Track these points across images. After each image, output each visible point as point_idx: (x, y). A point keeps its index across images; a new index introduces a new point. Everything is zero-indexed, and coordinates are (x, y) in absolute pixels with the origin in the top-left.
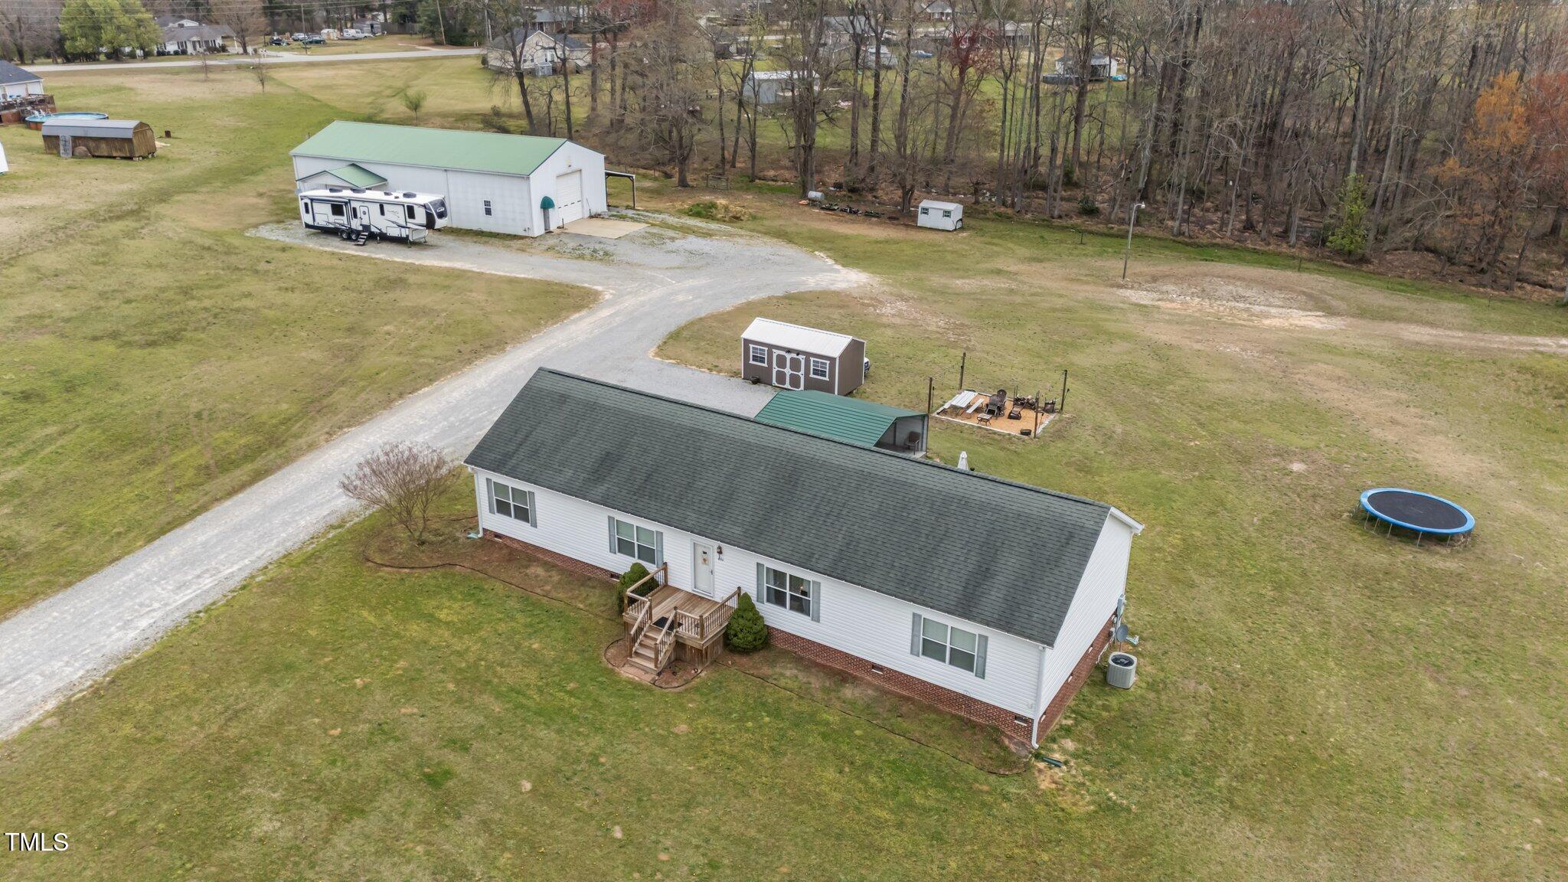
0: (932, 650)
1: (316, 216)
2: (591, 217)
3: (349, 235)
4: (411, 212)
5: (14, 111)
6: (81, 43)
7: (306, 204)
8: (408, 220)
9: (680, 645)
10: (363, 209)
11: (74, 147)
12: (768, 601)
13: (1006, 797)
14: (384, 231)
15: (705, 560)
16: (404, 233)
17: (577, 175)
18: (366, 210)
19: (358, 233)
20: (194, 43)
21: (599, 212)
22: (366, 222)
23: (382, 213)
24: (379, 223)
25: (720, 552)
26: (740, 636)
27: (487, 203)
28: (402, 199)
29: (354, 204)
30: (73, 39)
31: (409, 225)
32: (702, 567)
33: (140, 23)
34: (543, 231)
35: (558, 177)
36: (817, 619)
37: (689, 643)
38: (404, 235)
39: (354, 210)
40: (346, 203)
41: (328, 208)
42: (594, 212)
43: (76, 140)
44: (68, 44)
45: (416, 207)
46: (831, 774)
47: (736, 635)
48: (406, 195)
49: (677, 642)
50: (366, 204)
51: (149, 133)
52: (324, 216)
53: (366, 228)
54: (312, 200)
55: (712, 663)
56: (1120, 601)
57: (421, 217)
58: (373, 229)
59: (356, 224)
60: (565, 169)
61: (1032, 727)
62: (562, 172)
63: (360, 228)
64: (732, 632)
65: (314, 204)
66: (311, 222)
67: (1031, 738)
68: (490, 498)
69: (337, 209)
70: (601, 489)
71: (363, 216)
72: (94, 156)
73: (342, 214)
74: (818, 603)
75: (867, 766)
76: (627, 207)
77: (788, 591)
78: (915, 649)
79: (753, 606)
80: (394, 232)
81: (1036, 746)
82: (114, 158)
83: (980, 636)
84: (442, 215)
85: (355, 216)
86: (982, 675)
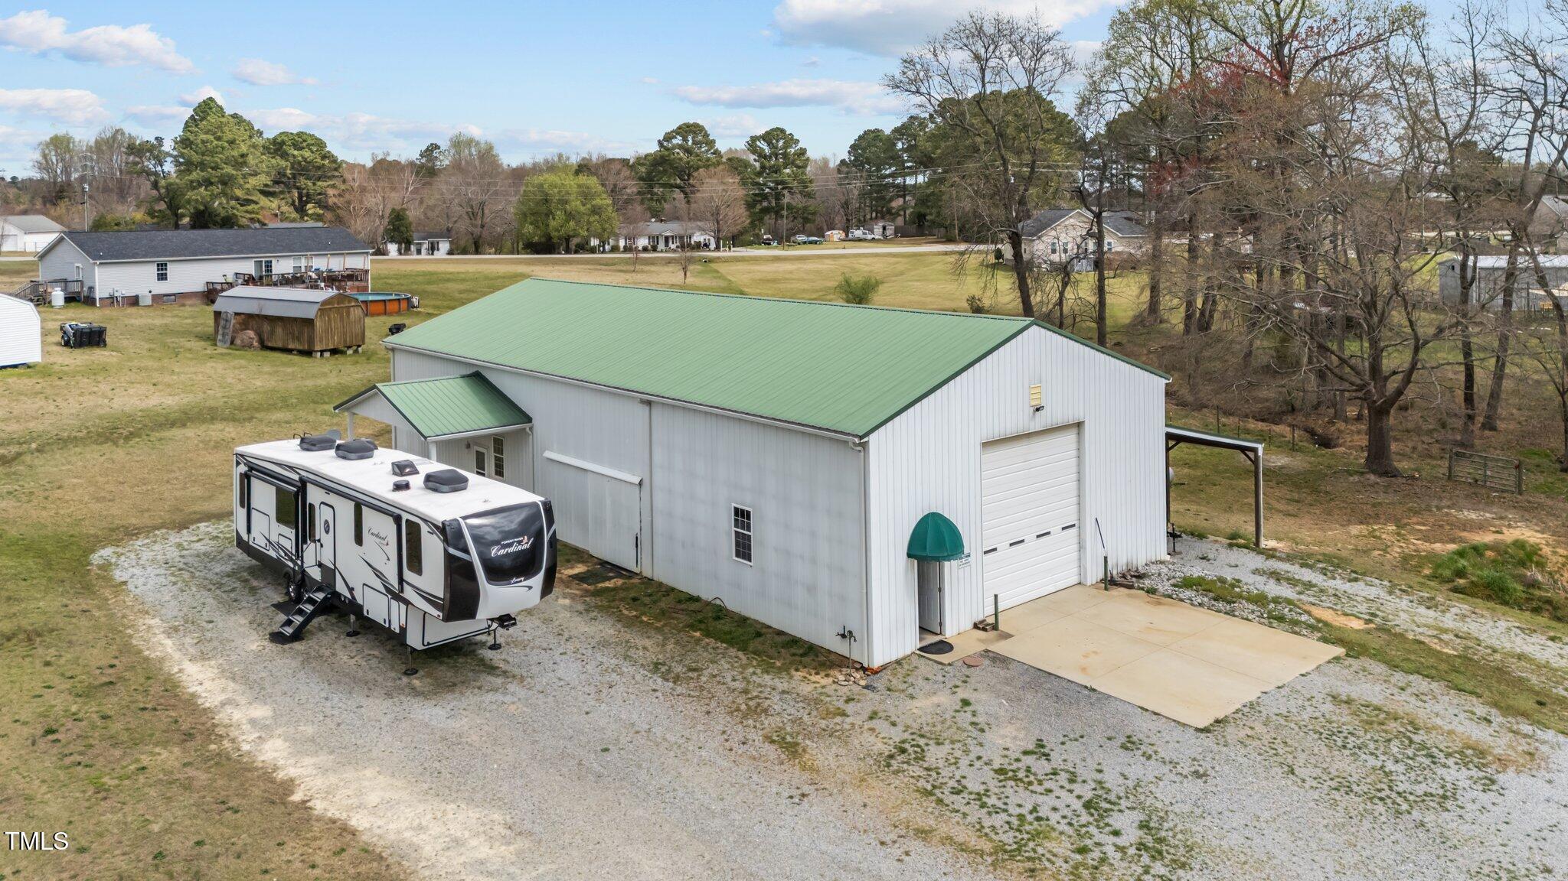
1: (253, 517)
2: (1109, 582)
3: (299, 590)
4: (412, 546)
8: (406, 572)
10: (325, 513)
11: (237, 330)
14: (359, 599)
16: (396, 617)
17: (1070, 437)
18: (330, 514)
21: (1140, 561)
22: (327, 556)
23: (359, 535)
27: (742, 516)
29: (311, 496)
31: (407, 592)
34: (909, 642)
35: (987, 445)
39: (312, 513)
41: (271, 498)
42: (1119, 563)
50: (332, 500)
52: (264, 519)
53: (327, 574)
54: (250, 468)
57: (433, 568)
58: (339, 586)
59: (309, 559)
60: (1018, 420)
62: (1010, 428)
63: (318, 574)
65: (253, 482)
71: (323, 536)
72: (265, 347)
76: (1234, 540)
80: (378, 608)
82: (291, 351)
85: (311, 533)
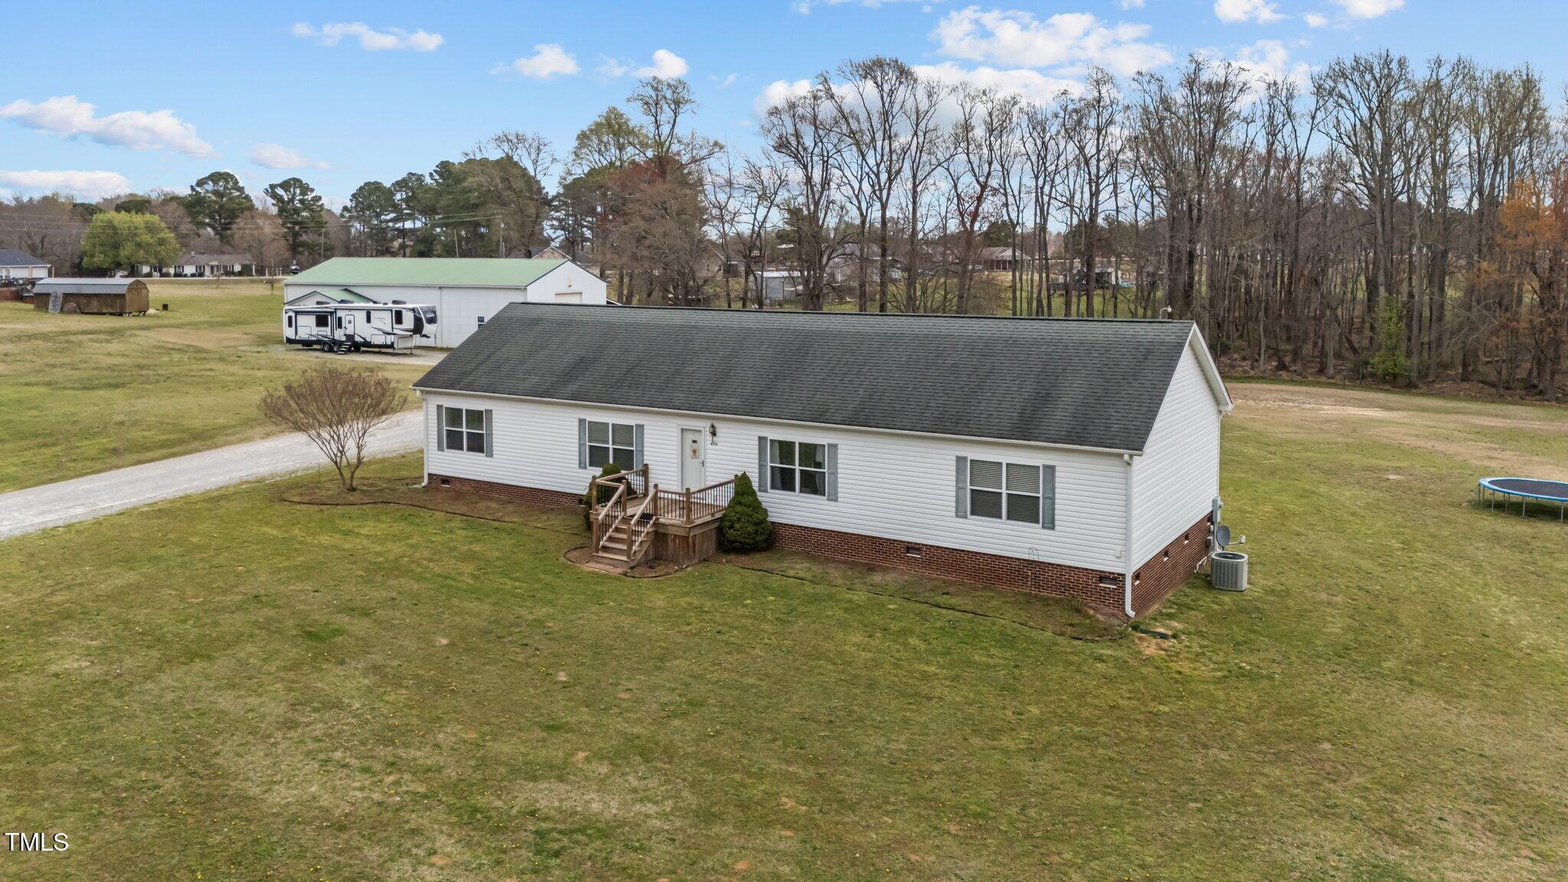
0: (983, 505)
1: (299, 329)
3: (330, 346)
4: (398, 317)
5: (14, 289)
6: (99, 259)
7: (290, 318)
8: (395, 326)
9: (660, 536)
10: (348, 318)
11: (63, 304)
12: (773, 487)
13: (1100, 659)
14: (368, 340)
15: (694, 452)
16: (389, 340)
18: (351, 318)
19: (340, 343)
20: (212, 268)
22: (350, 332)
23: (369, 320)
24: (362, 330)
25: (714, 434)
26: (737, 526)
27: (481, 319)
28: (390, 305)
29: (340, 314)
30: (93, 256)
31: (395, 331)
32: (690, 461)
33: (162, 242)
36: (834, 498)
37: (671, 531)
38: (389, 343)
39: (340, 319)
40: (331, 313)
41: (312, 319)
43: (67, 296)
44: (85, 259)
45: (404, 312)
46: (858, 638)
47: (731, 527)
48: (394, 302)
49: (656, 533)
50: (353, 312)
51: (144, 292)
52: (307, 328)
53: (350, 337)
54: (297, 313)
55: (700, 562)
56: (1214, 502)
57: (408, 321)
58: (357, 339)
59: (339, 335)
60: (565, 289)
61: (1123, 588)
62: (561, 290)
63: (344, 339)
64: (727, 524)
65: (299, 317)
66: (292, 336)
67: (1123, 604)
68: (440, 430)
69: (322, 320)
70: (572, 388)
71: (348, 325)
72: (82, 312)
73: (326, 325)
74: (835, 474)
75: (906, 632)
77: (797, 467)
78: (961, 508)
79: (754, 493)
80: (379, 340)
81: (1132, 614)
82: (104, 314)
83: (1046, 467)
84: (432, 321)
85: (340, 326)
86: (1050, 524)
